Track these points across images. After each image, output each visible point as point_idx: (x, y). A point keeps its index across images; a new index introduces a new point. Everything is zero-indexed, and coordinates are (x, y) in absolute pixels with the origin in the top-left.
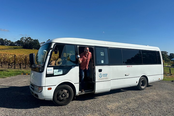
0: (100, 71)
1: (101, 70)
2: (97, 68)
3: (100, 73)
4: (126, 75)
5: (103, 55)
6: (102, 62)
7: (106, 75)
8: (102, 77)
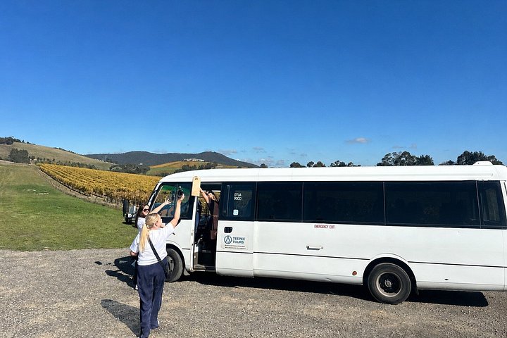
0: (228, 230)
1: (230, 228)
2: (222, 225)
3: (228, 234)
4: (308, 248)
5: (240, 199)
6: (236, 212)
7: (241, 240)
8: (232, 243)
